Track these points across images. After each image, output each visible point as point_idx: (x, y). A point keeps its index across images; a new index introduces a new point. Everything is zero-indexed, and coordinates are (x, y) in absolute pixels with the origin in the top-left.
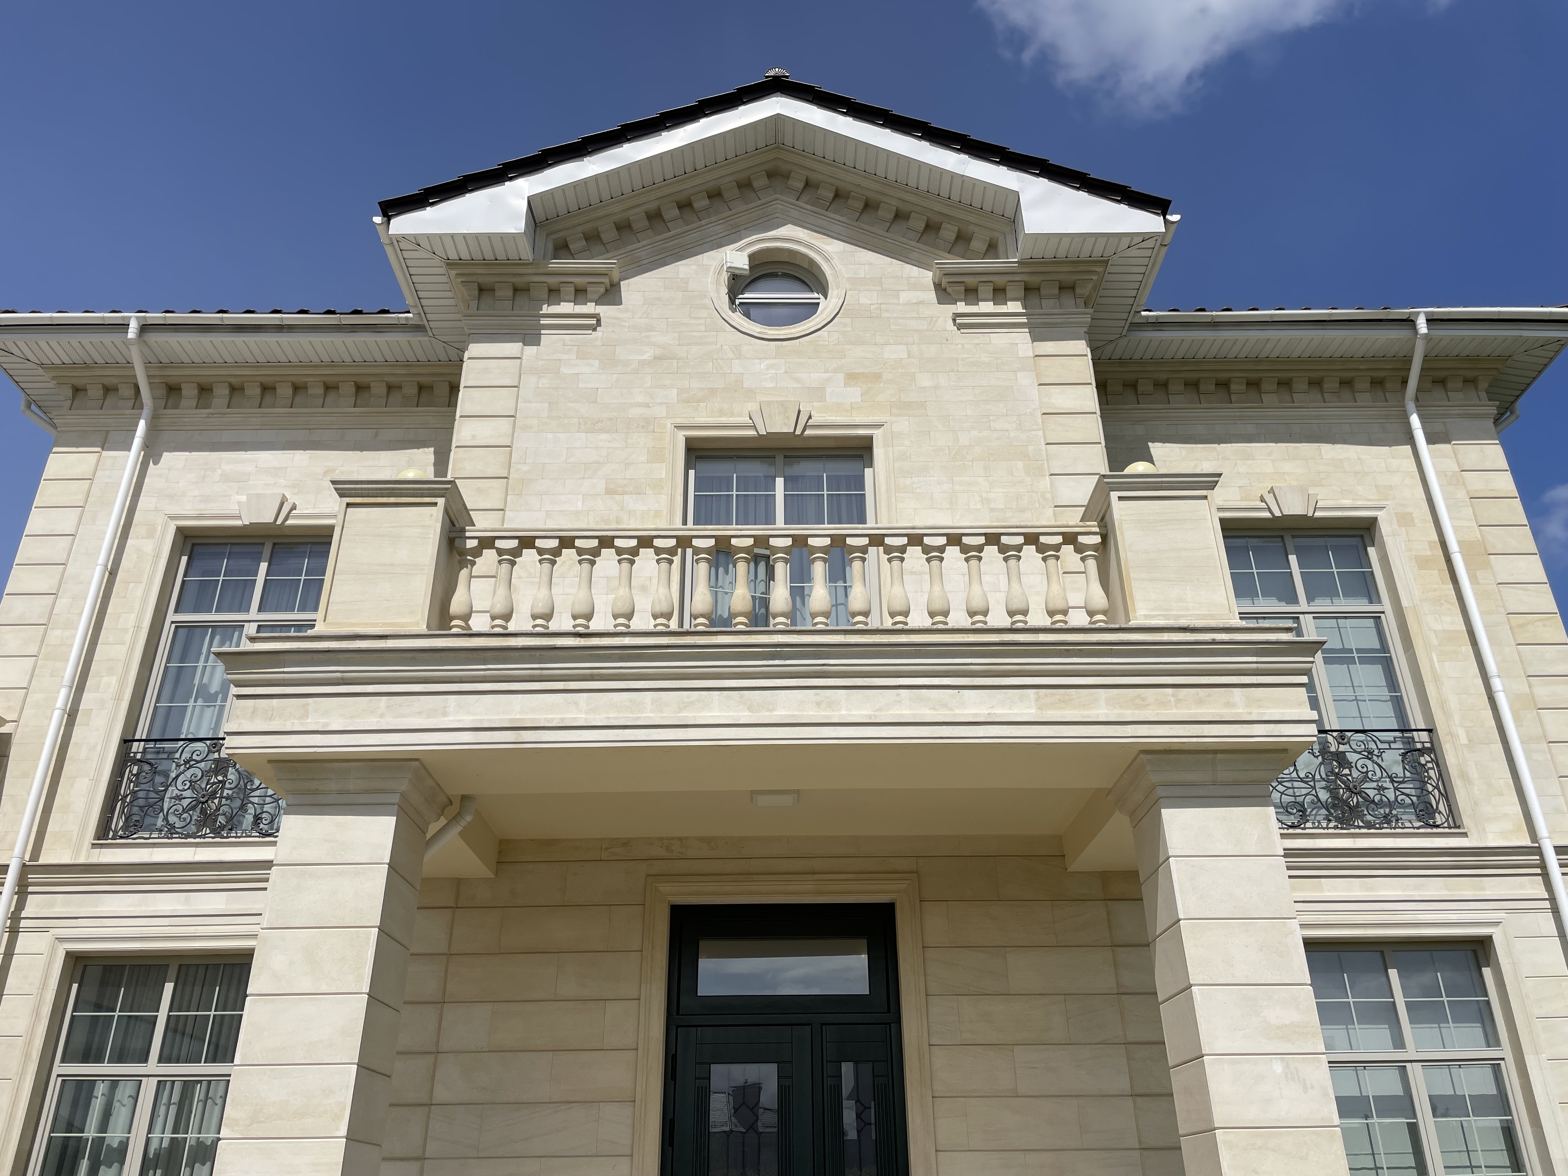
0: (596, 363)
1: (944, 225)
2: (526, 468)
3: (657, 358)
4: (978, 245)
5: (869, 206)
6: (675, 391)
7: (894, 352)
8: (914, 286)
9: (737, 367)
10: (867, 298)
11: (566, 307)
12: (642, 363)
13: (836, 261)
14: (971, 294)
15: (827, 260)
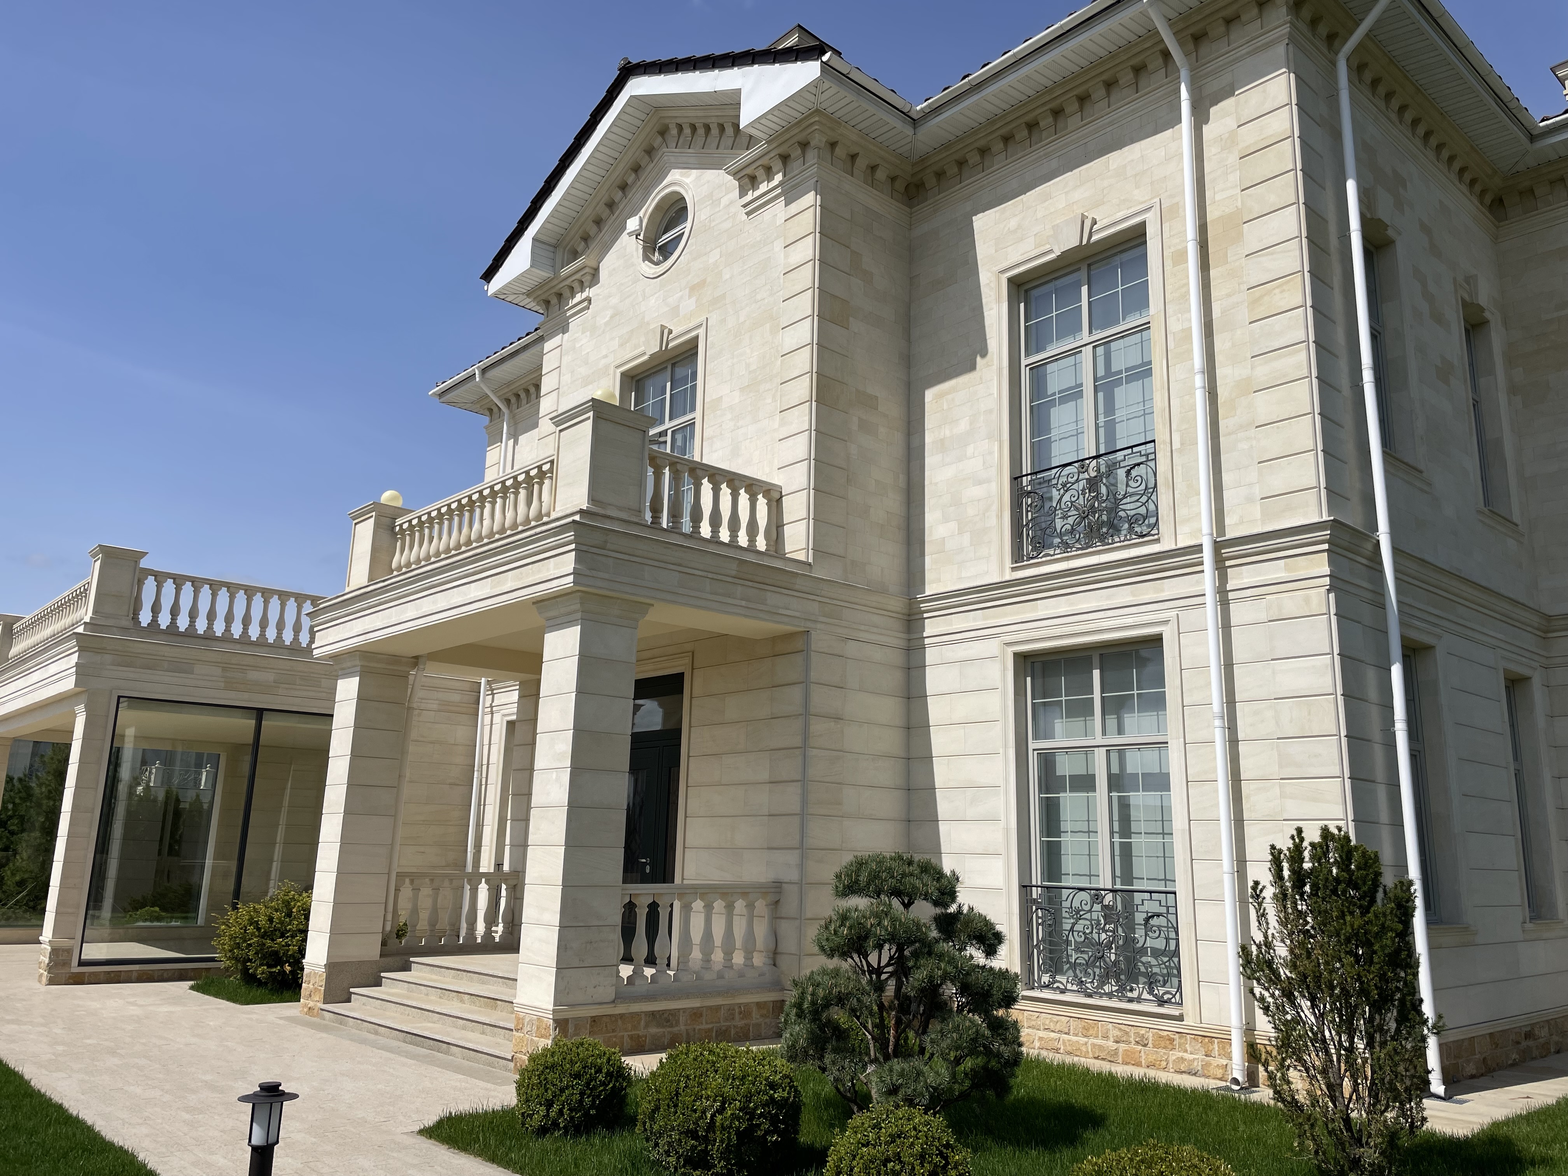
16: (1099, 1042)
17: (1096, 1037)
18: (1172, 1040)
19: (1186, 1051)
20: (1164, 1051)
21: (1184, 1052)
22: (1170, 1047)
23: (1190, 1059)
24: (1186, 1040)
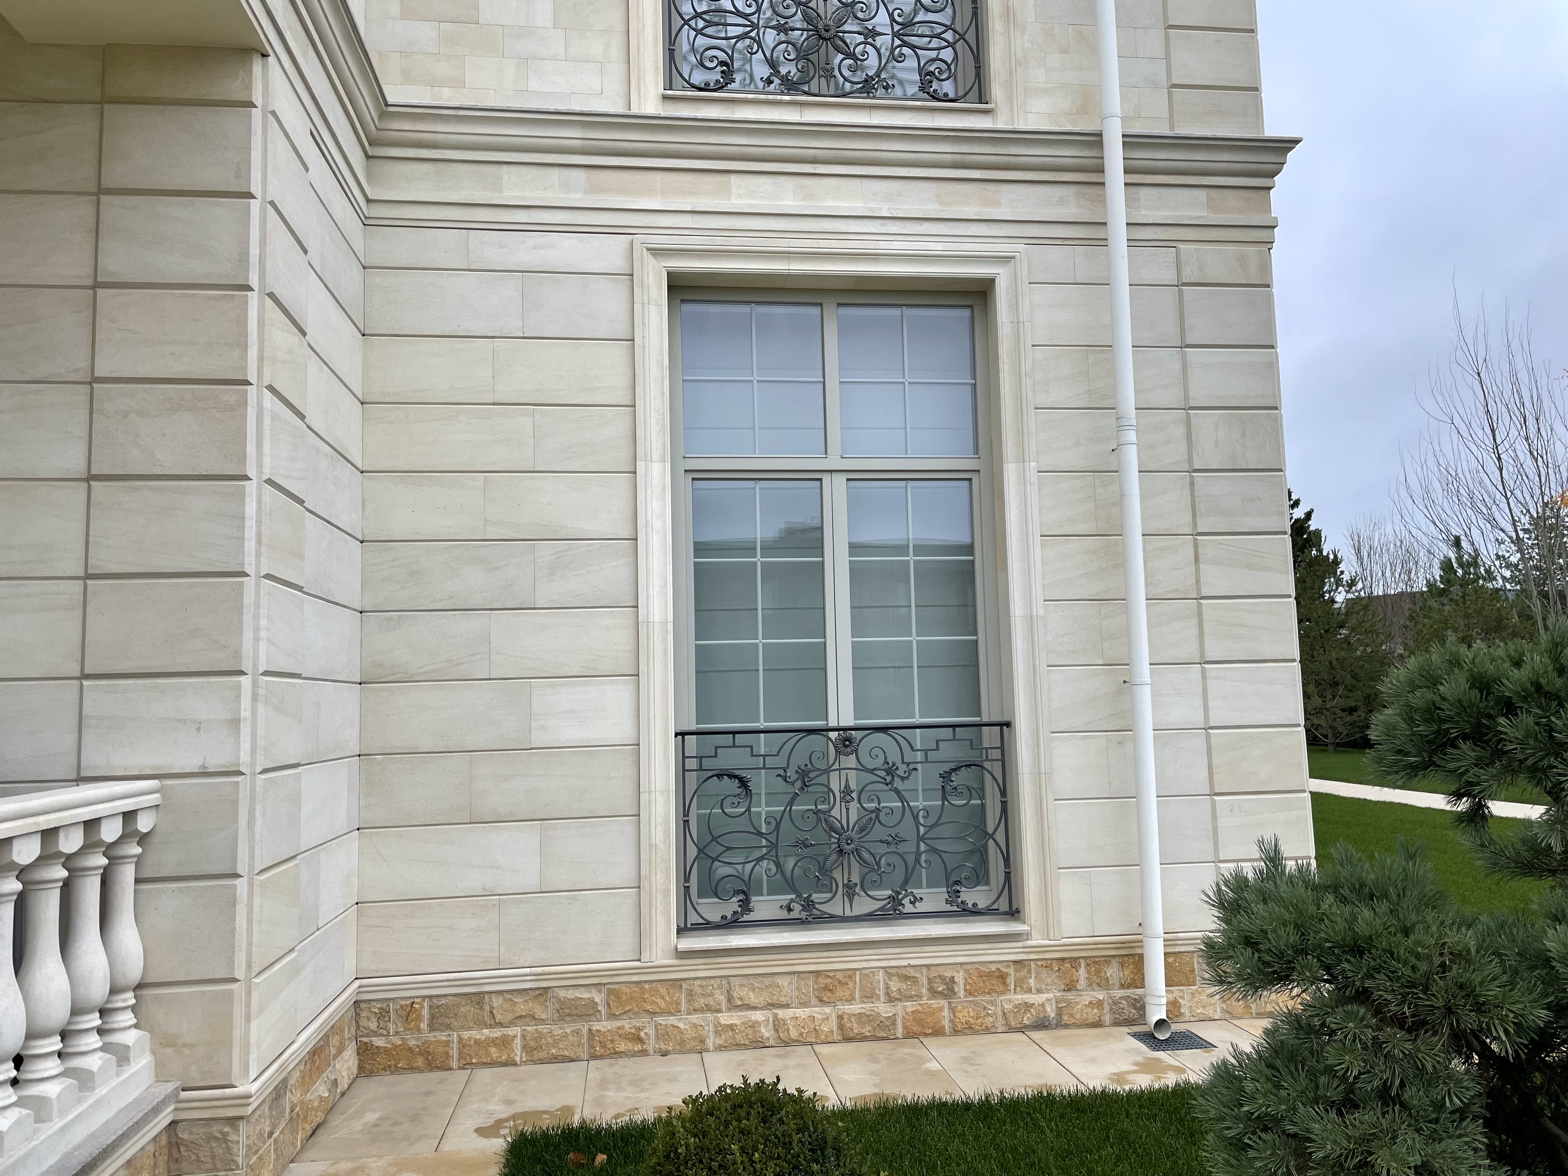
16: (856, 1008)
17: (851, 1000)
18: (1003, 977)
19: (1029, 991)
20: (988, 997)
21: (1026, 992)
22: (1002, 988)
23: (1040, 1002)
24: (1029, 972)
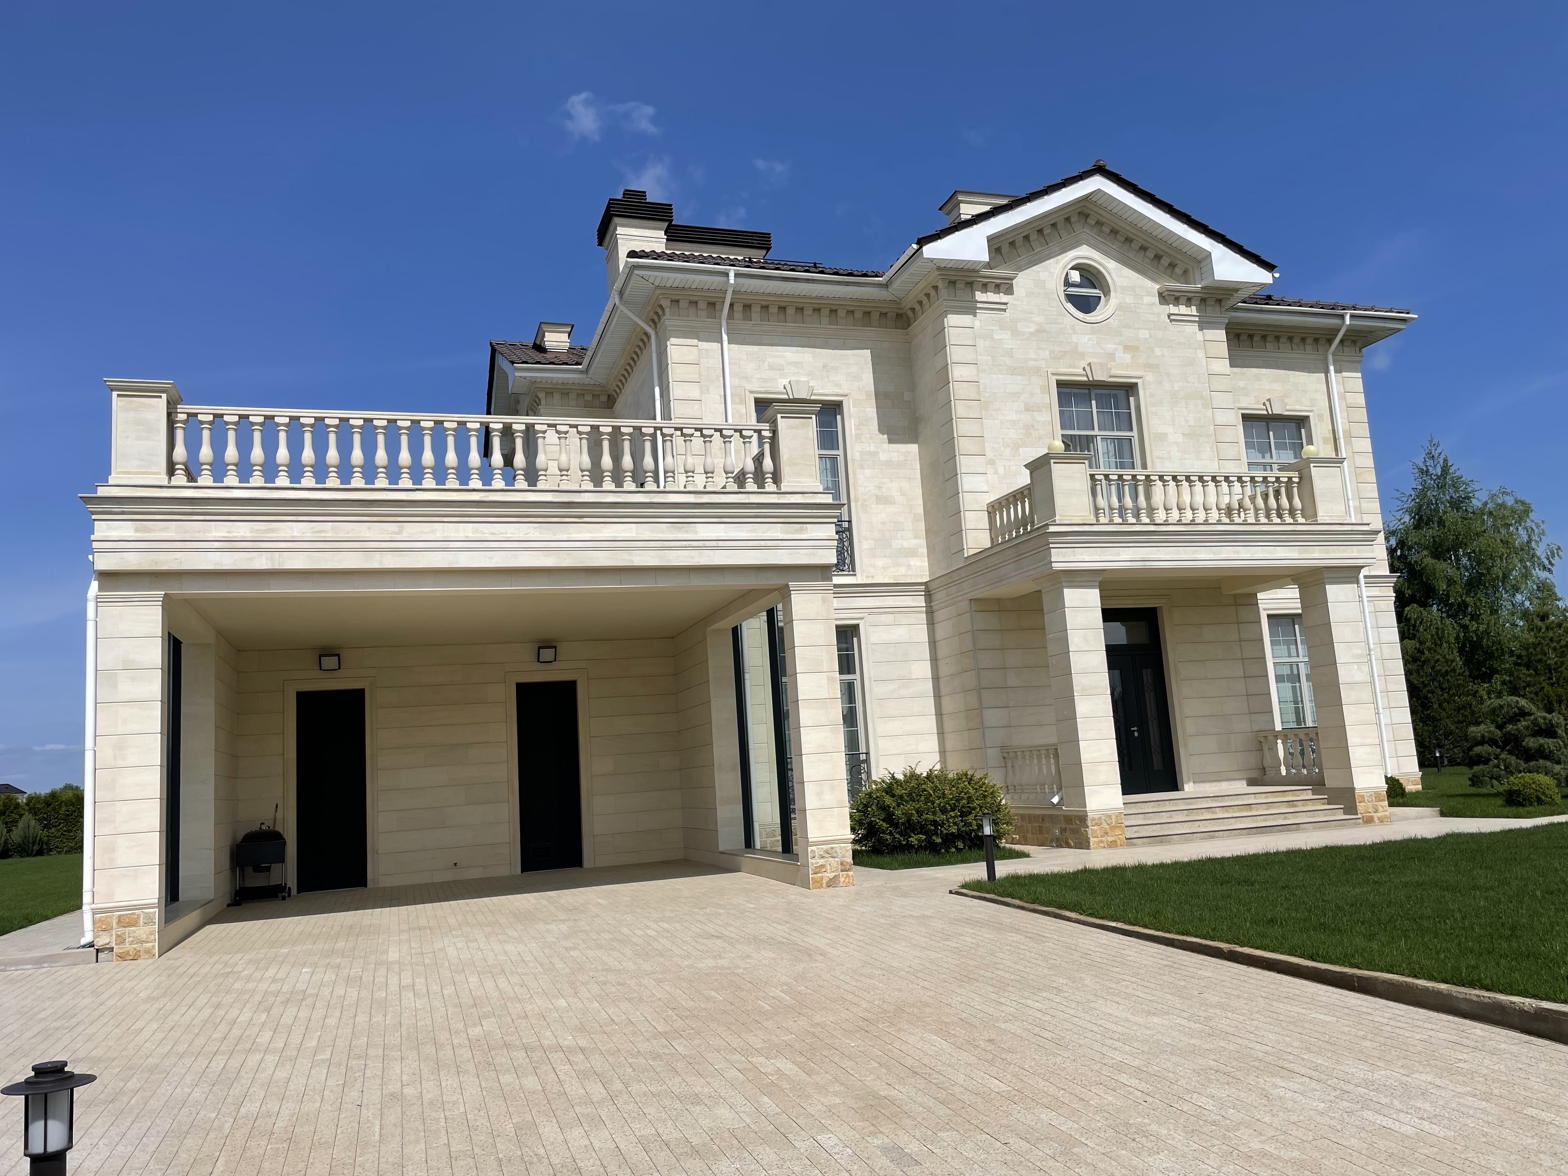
0: (1009, 332)
1: (1164, 257)
2: (987, 395)
3: (1038, 331)
4: (1178, 271)
5: (1129, 240)
6: (1048, 352)
7: (1144, 334)
8: (1149, 294)
9: (1074, 338)
10: (1129, 300)
11: (991, 297)
12: (1031, 333)
13: (1114, 275)
14: (1177, 301)
15: (1109, 273)
